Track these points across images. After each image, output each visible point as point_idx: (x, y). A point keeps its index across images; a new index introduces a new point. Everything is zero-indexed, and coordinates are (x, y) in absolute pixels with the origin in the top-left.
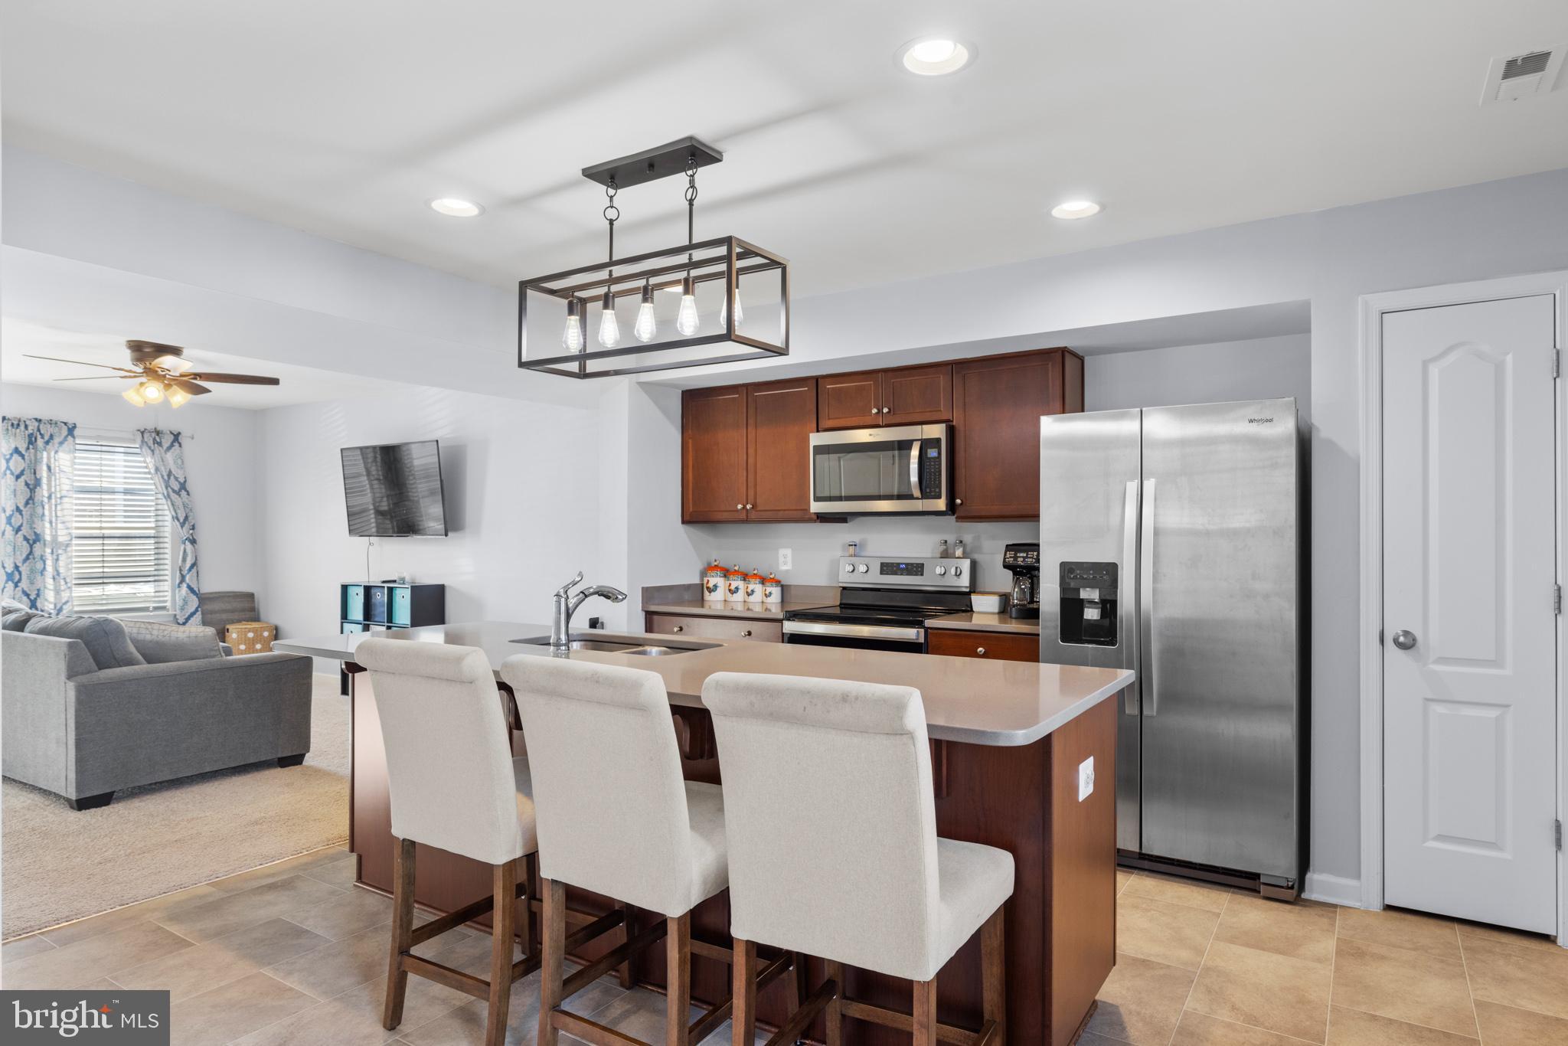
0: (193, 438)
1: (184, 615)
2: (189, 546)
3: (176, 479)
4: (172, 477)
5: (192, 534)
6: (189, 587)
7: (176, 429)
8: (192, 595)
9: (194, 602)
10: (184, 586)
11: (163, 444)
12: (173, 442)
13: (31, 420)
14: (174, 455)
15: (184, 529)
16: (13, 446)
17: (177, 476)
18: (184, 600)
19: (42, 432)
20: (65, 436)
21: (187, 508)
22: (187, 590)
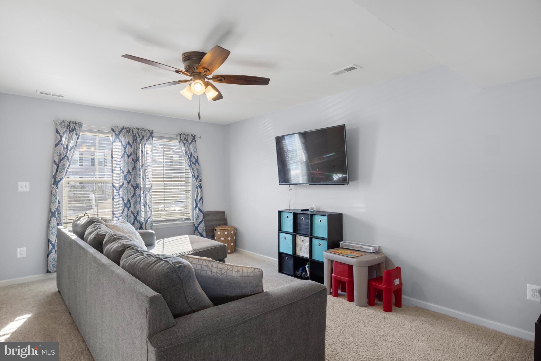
2: (199, 189)
4: (192, 157)
5: (200, 184)
6: (199, 209)
7: (193, 133)
8: (200, 213)
10: (197, 208)
11: (188, 141)
12: (193, 140)
13: (134, 129)
14: (193, 146)
15: (197, 181)
16: (127, 141)
17: (194, 156)
18: (197, 215)
19: (139, 135)
20: (149, 137)
21: (199, 171)
22: (198, 211)
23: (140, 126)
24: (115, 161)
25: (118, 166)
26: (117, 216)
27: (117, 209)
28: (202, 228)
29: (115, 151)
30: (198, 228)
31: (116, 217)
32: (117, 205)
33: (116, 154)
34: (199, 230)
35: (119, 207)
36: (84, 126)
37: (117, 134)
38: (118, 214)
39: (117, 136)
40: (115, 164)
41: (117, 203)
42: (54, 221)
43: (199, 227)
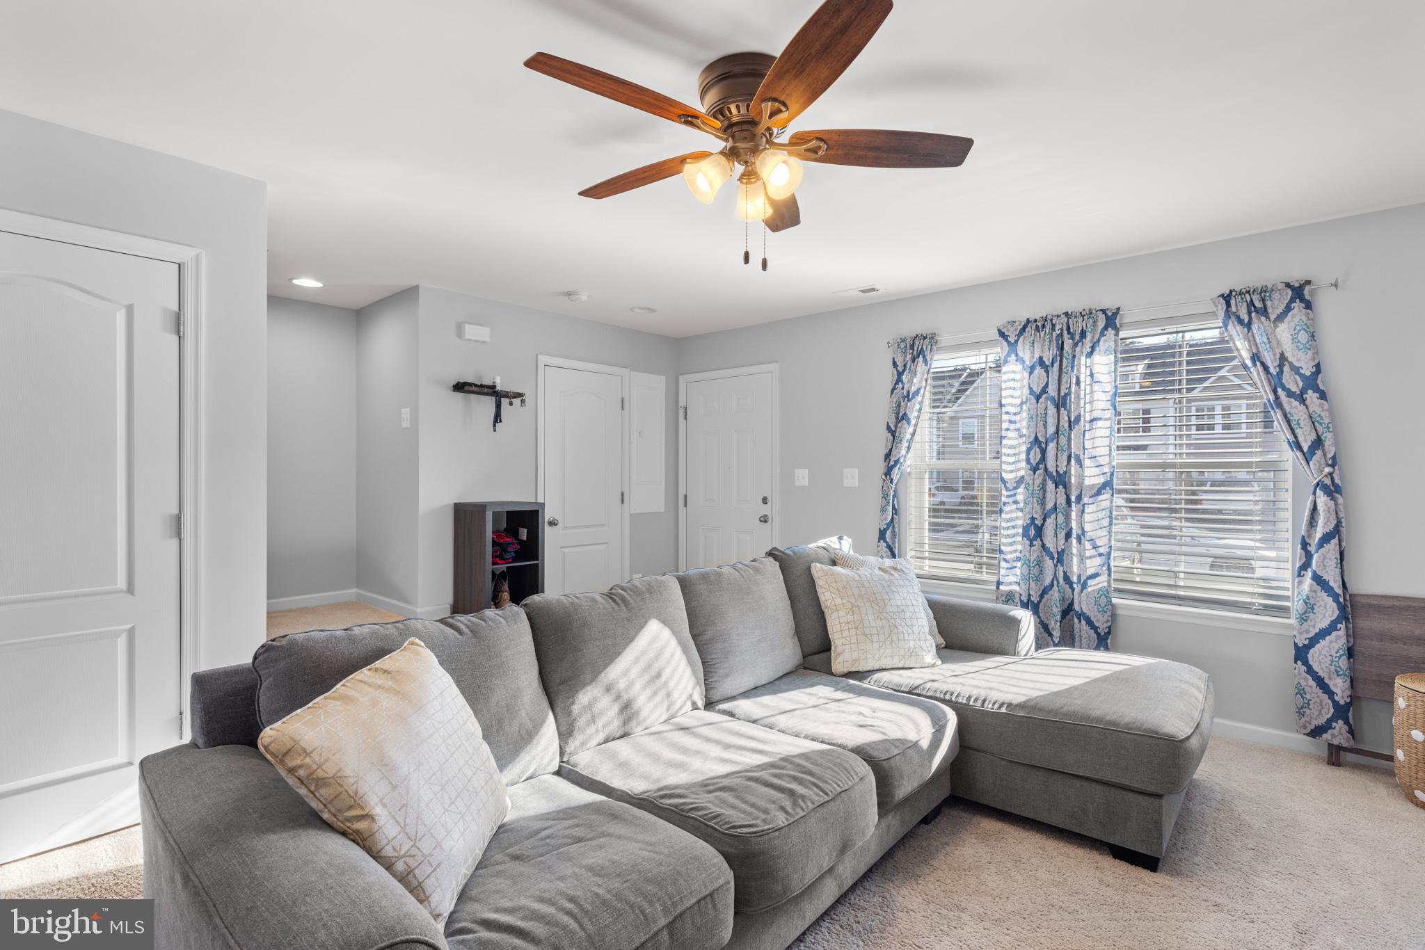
0: (1336, 286)
1: (1308, 631)
2: (1322, 499)
3: (1296, 370)
4: (1286, 369)
5: (1331, 474)
6: (1317, 579)
7: (1296, 277)
8: (1324, 595)
9: (1327, 611)
10: (1309, 574)
11: (1270, 310)
12: (1292, 300)
13: (1058, 316)
14: (1293, 325)
15: (1311, 463)
16: (1037, 356)
17: (1297, 364)
18: (1306, 603)
19: (1069, 332)
20: (1106, 328)
21: (1320, 424)
22: (1312, 585)
23: (1075, 305)
24: (1007, 413)
25: (1012, 427)
26: (1008, 557)
27: (1009, 540)
28: (1328, 660)
29: (1006, 389)
30: (1309, 656)
31: (1005, 560)
32: (1008, 528)
33: (1008, 394)
34: (1311, 662)
35: (1014, 535)
36: (944, 340)
37: (1013, 341)
38: (1011, 552)
39: (1013, 346)
40: (1005, 421)
41: (1009, 524)
42: (882, 549)
43: (1312, 651)
